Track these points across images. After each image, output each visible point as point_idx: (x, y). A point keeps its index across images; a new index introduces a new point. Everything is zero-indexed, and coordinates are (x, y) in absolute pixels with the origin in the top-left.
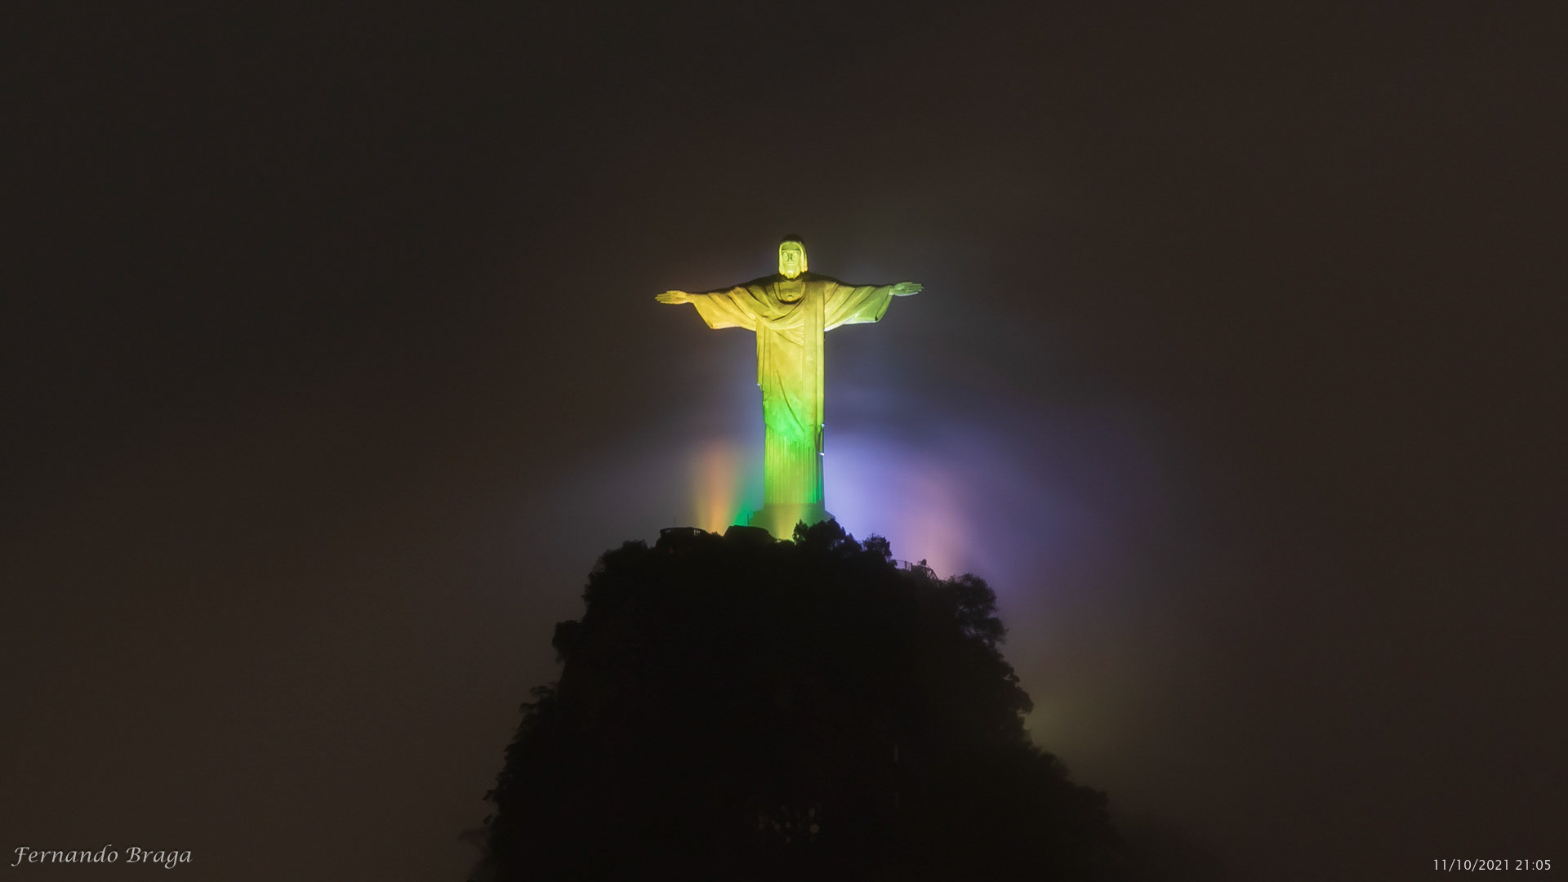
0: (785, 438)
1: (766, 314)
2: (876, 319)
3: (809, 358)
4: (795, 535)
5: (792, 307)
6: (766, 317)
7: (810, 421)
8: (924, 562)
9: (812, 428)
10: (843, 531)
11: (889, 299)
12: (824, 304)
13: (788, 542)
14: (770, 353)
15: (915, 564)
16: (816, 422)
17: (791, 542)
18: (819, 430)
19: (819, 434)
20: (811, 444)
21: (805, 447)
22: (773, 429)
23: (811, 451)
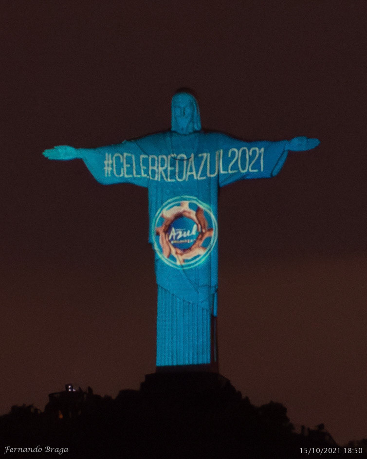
0: (178, 299)
2: (271, 174)
5: (185, 163)
7: (203, 281)
8: (321, 426)
9: (206, 289)
10: (239, 394)
11: (286, 154)
12: (218, 160)
15: (312, 428)
16: (211, 282)
18: (213, 290)
19: (214, 295)
20: (205, 305)
21: (199, 308)
22: (165, 290)
23: (205, 312)
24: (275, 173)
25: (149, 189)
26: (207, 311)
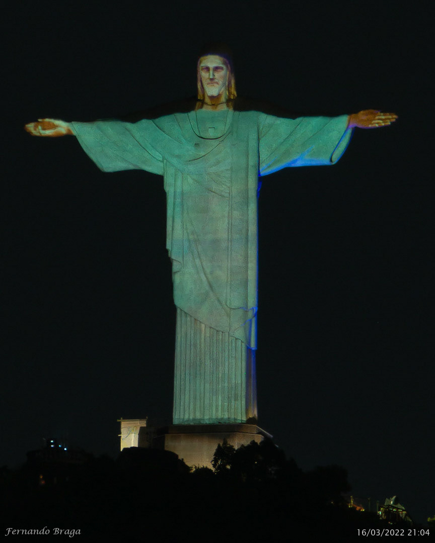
0: (203, 326)
1: (177, 152)
2: (331, 160)
3: (236, 214)
4: (216, 460)
5: (215, 143)
6: (178, 157)
7: (236, 302)
9: (241, 312)
11: (351, 132)
12: (259, 139)
13: (206, 470)
14: (183, 206)
17: (210, 470)
18: (250, 314)
19: (251, 321)
20: (239, 333)
21: (230, 337)
22: (185, 313)
23: (239, 343)
24: (336, 159)
25: (165, 178)
26: (242, 342)
